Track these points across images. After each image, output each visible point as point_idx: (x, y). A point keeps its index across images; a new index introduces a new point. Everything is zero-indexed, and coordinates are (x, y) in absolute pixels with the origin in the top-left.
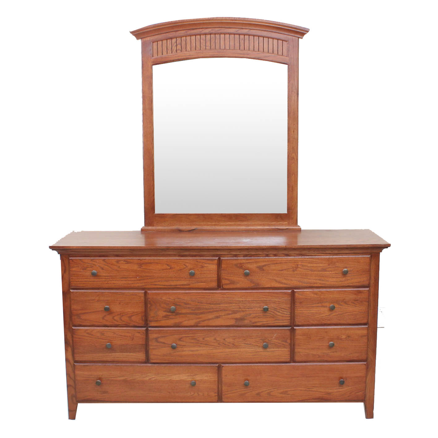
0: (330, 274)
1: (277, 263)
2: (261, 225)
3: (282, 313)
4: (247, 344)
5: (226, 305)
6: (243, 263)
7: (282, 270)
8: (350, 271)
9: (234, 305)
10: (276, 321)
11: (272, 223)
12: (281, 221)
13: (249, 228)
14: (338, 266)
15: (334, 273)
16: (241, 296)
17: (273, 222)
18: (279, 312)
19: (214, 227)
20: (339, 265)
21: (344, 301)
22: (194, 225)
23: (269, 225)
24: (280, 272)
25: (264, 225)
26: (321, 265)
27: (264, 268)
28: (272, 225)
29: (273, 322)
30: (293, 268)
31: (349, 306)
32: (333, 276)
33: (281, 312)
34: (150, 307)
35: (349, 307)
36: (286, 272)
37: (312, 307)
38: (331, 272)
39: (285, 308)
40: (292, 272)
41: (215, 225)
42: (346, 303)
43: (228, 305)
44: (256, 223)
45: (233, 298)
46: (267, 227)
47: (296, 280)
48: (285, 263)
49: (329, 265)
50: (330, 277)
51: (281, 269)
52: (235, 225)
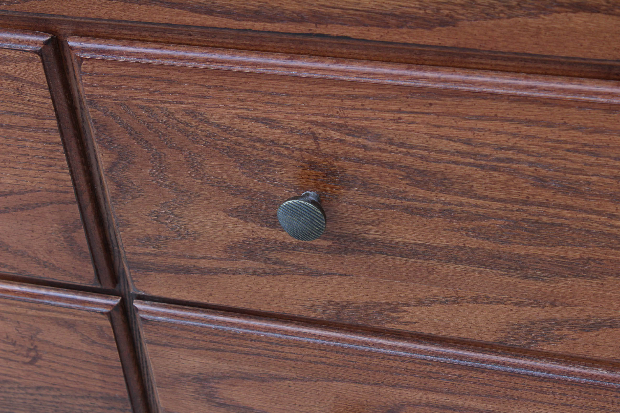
34: (113, 166)
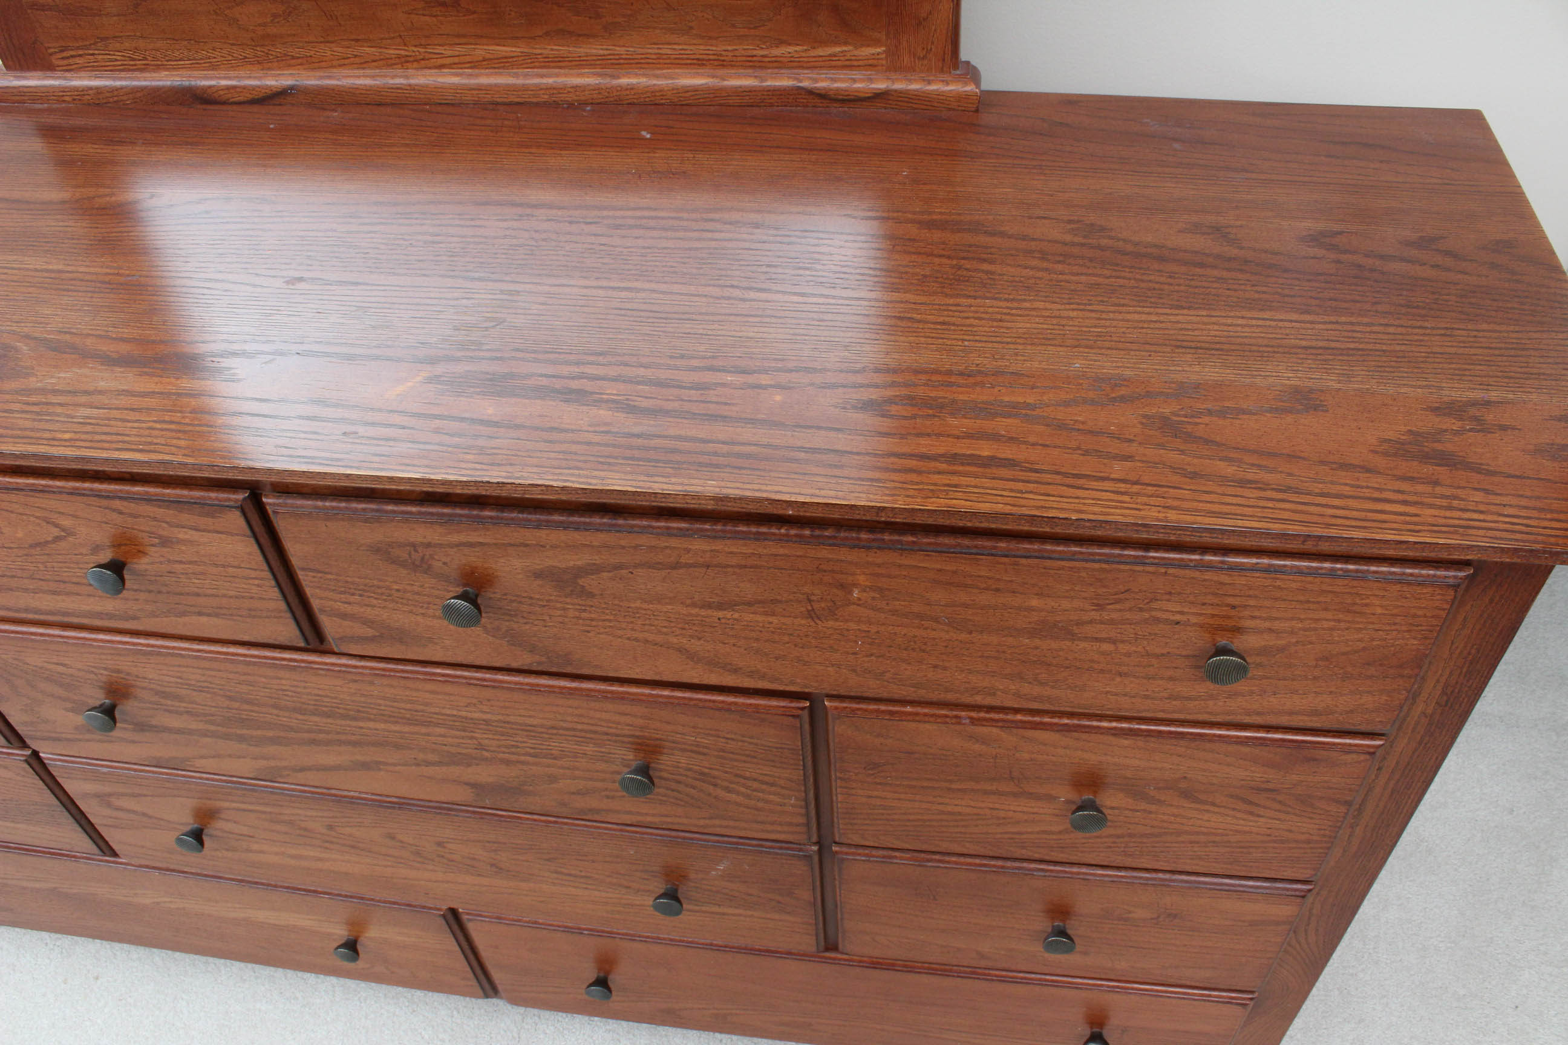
0: (1103, 653)
1: (676, 566)
2: (699, 63)
3: (748, 796)
4: (570, 875)
5: (397, 728)
6: (429, 545)
7: (720, 607)
8: (1264, 651)
9: (438, 730)
10: (717, 822)
11: (776, 52)
12: (836, 42)
13: (624, 81)
14: (1178, 617)
15: (1128, 655)
16: (474, 701)
17: (781, 42)
18: (728, 790)
19: (399, 72)
20: (1182, 613)
21: (1183, 785)
22: (286, 61)
23: (754, 64)
24: (709, 612)
25: (722, 63)
26: (1034, 602)
27: (588, 582)
28: (779, 64)
29: (702, 822)
30: (810, 601)
31: (1207, 807)
32: (1124, 669)
33: (743, 790)
35: (1208, 811)
36: (760, 618)
37: (949, 789)
38: (1106, 647)
39: (766, 779)
40: (803, 622)
41: (404, 62)
42: (1186, 794)
43: (406, 729)
44: (666, 50)
45: (426, 704)
46: (739, 77)
47: (833, 665)
48: (741, 567)
49: (1097, 605)
50: (1102, 671)
51: (716, 599)
52: (531, 62)
